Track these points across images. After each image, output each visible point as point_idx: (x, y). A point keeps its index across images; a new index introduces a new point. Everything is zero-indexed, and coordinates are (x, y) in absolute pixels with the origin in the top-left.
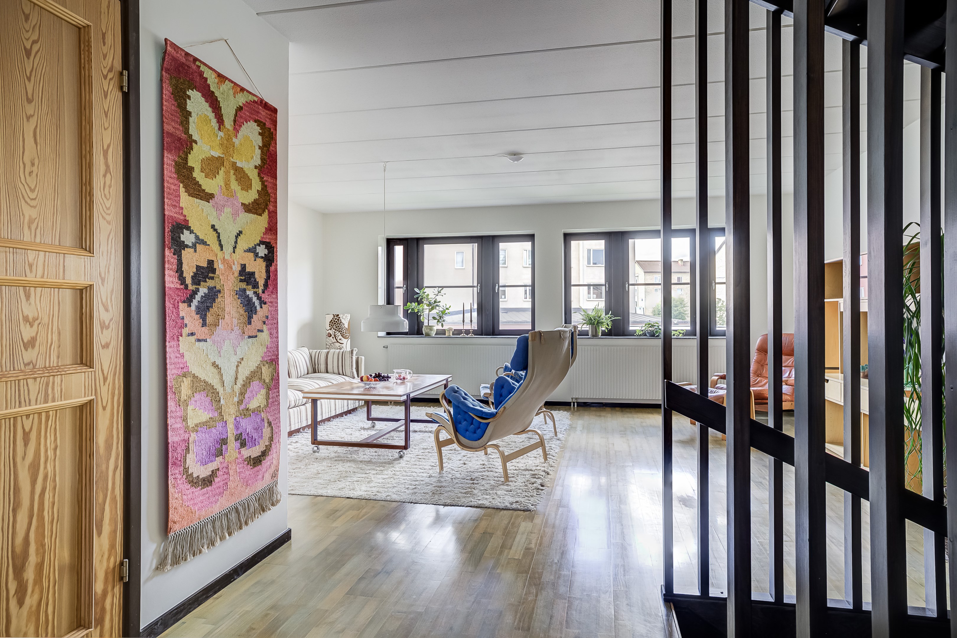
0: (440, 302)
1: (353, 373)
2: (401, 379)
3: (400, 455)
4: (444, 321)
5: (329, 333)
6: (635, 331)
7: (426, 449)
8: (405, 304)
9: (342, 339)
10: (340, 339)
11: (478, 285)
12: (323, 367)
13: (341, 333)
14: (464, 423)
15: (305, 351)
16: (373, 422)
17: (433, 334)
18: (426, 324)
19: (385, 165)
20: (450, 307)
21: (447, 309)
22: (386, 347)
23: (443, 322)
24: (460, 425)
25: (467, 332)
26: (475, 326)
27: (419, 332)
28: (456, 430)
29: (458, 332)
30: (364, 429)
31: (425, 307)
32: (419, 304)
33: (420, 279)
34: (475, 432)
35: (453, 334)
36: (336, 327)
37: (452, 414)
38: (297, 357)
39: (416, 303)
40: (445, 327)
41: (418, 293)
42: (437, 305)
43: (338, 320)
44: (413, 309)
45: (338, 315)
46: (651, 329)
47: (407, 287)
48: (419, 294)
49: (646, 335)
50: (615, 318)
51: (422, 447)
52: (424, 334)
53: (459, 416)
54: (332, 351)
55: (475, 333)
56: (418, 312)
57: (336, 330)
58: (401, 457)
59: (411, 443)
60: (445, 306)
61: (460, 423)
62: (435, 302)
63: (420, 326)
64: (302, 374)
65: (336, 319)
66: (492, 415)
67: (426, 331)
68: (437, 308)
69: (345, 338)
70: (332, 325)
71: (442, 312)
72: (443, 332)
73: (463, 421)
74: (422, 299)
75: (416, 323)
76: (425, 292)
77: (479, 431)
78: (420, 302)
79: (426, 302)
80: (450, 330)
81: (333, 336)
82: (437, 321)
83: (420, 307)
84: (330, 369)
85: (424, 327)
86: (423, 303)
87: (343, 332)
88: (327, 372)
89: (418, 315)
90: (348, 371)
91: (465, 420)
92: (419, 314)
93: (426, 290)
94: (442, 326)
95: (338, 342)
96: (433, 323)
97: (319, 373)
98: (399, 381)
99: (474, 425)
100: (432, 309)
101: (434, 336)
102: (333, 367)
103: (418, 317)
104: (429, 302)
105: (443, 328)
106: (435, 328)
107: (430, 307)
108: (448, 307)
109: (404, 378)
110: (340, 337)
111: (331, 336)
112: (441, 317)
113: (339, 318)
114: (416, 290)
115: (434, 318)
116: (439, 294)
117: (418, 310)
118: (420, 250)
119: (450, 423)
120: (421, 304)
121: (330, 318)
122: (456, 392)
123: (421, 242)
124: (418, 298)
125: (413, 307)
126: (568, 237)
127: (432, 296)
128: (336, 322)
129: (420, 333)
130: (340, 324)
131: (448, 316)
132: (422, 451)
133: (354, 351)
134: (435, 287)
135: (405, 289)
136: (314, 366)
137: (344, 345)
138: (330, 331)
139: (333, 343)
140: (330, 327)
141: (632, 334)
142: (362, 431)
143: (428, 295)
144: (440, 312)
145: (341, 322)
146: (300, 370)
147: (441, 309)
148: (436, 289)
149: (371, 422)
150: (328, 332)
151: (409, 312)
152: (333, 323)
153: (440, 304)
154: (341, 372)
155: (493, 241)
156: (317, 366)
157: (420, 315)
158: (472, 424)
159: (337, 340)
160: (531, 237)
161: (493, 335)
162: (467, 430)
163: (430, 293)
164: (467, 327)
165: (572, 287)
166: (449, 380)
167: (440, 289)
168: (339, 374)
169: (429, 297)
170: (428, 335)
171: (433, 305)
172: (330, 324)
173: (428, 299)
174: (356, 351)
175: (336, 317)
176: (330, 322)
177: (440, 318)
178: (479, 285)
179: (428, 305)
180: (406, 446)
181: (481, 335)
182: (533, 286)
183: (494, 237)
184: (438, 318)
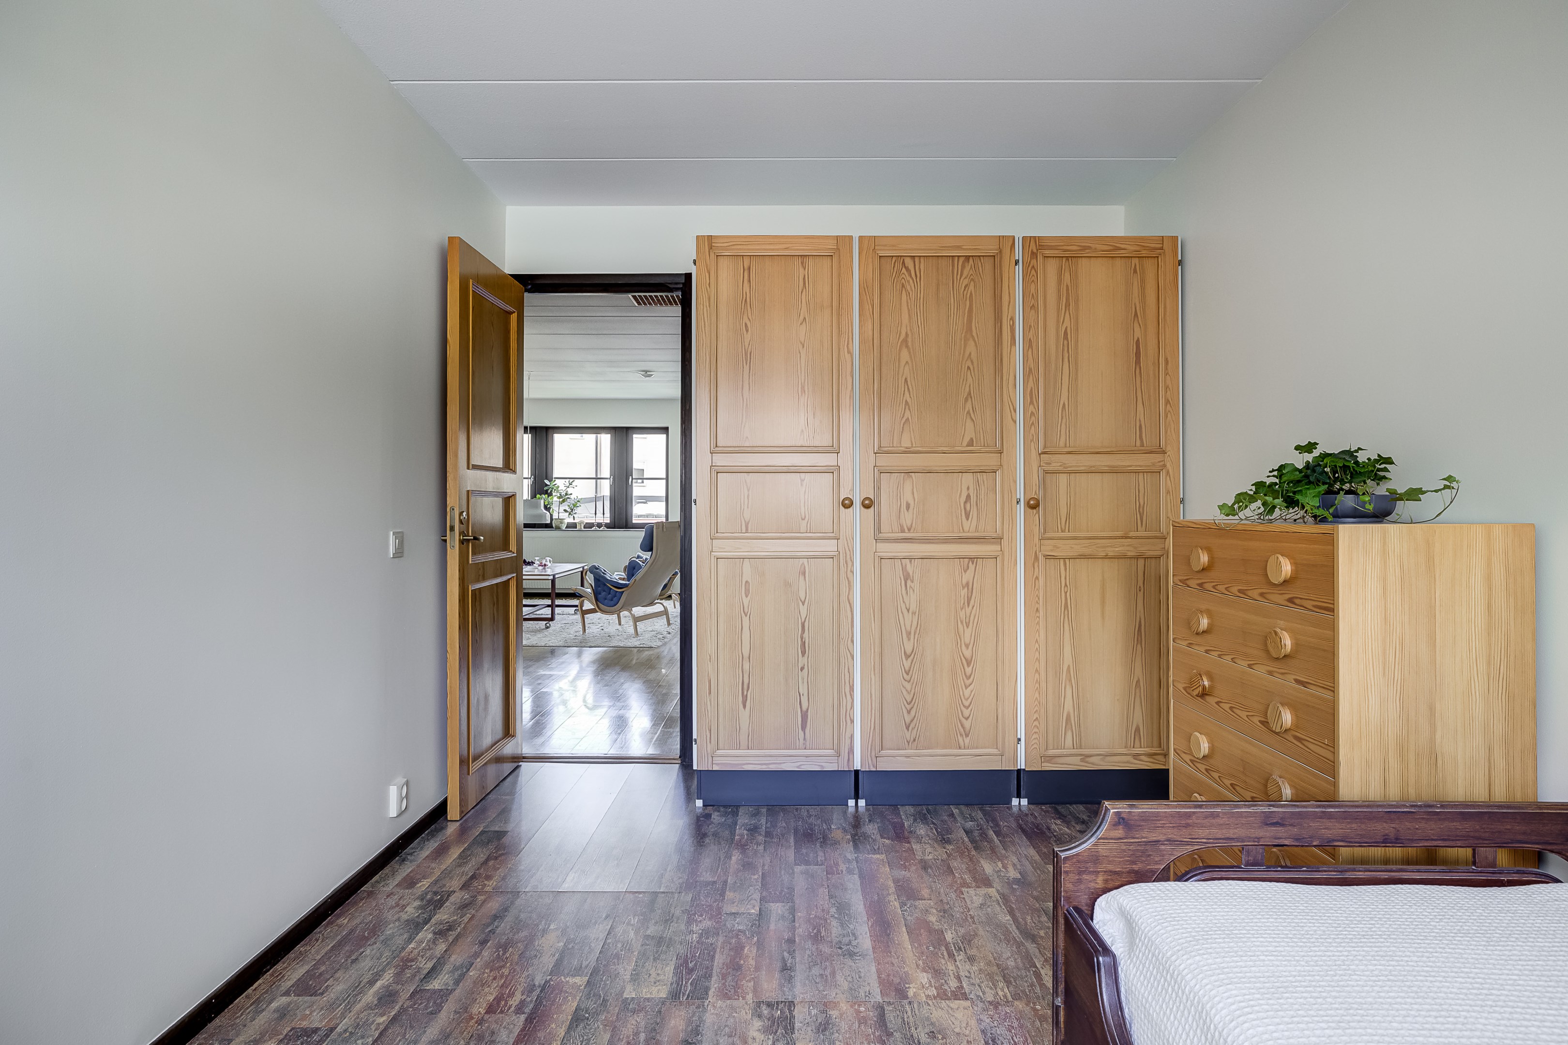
0: (571, 494)
2: (542, 566)
3: (546, 626)
4: (575, 514)
8: (533, 496)
11: (611, 477)
14: (603, 594)
17: (564, 527)
18: (556, 516)
20: (582, 498)
21: (579, 500)
25: (599, 525)
26: (607, 519)
27: (549, 525)
29: (589, 526)
31: (555, 499)
32: (548, 496)
33: (549, 471)
35: (584, 528)
39: (545, 496)
40: (577, 520)
41: (547, 485)
42: (568, 498)
47: (535, 478)
48: (549, 485)
55: (608, 526)
58: (547, 628)
59: (556, 617)
60: (576, 498)
62: (566, 494)
66: (626, 586)
67: (557, 524)
68: (568, 500)
71: (573, 504)
72: (574, 525)
74: (553, 491)
76: (555, 484)
77: (615, 599)
78: (549, 494)
79: (557, 494)
80: (581, 523)
82: (568, 513)
83: (551, 499)
85: (554, 520)
86: (553, 495)
91: (604, 591)
92: (550, 506)
93: (558, 482)
94: (574, 519)
96: (564, 515)
100: (563, 501)
101: (564, 529)
104: (560, 494)
105: (575, 521)
106: (566, 521)
107: (561, 500)
108: (579, 498)
109: (545, 565)
112: (572, 510)
114: (545, 481)
115: (565, 511)
116: (570, 486)
117: (547, 502)
118: (549, 439)
119: (593, 595)
120: (552, 497)
122: (597, 569)
123: (550, 431)
124: (548, 490)
125: (542, 499)
127: (562, 488)
131: (580, 508)
134: (565, 478)
135: (532, 480)
143: (558, 487)
144: (571, 505)
147: (572, 502)
148: (567, 480)
153: (572, 497)
155: (627, 432)
160: (664, 430)
161: (625, 528)
162: (606, 599)
163: (561, 485)
164: (599, 519)
166: (585, 568)
167: (571, 480)
169: (559, 489)
170: (558, 528)
171: (564, 498)
173: (558, 491)
178: (613, 477)
179: (559, 498)
180: (552, 619)
181: (614, 528)
182: (667, 479)
183: (628, 429)
184: (569, 510)
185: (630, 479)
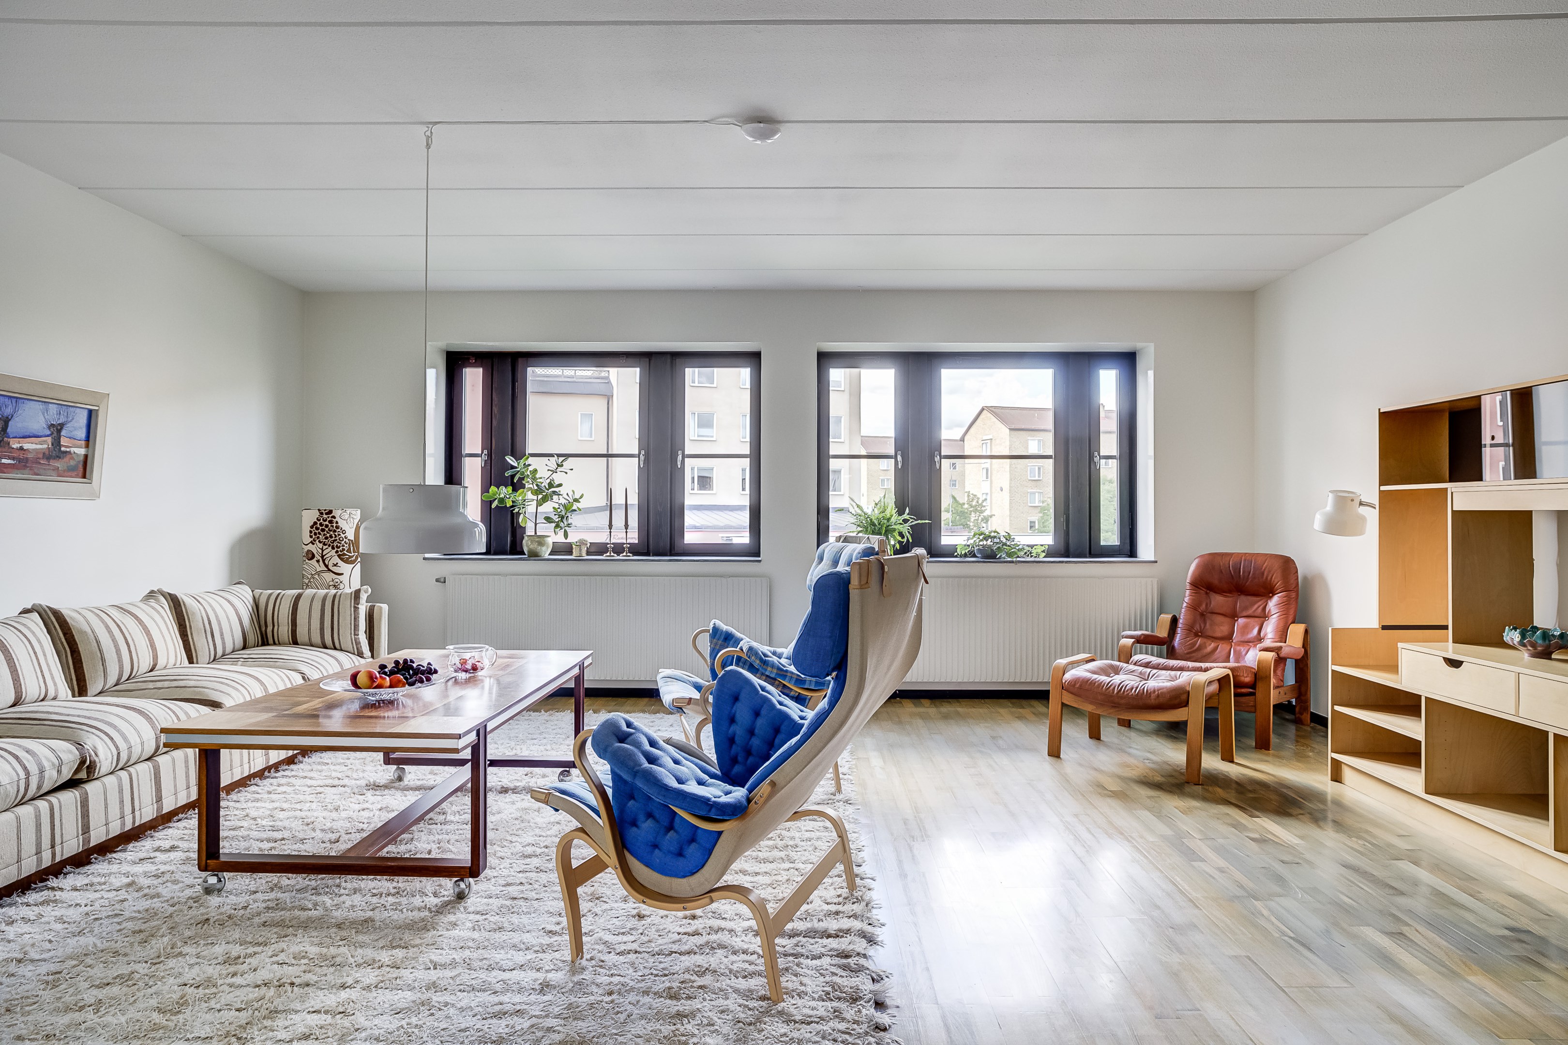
0: (560, 485)
1: (358, 643)
2: (466, 671)
3: (457, 890)
4: (569, 525)
5: (309, 551)
6: (955, 548)
7: (529, 856)
8: (485, 490)
9: (341, 563)
10: (335, 565)
11: (640, 453)
12: (284, 631)
13: (337, 552)
14: (647, 825)
15: (245, 593)
16: (398, 768)
17: (546, 552)
18: (530, 531)
19: (428, 133)
20: (581, 497)
21: (576, 500)
22: (442, 581)
23: (567, 528)
24: (634, 829)
25: (618, 549)
26: (633, 537)
27: (515, 549)
28: (622, 844)
29: (599, 549)
30: (375, 787)
31: (530, 496)
32: (515, 490)
33: (518, 439)
34: (680, 854)
35: (588, 553)
36: (327, 538)
37: (611, 798)
38: (213, 610)
39: (510, 488)
40: (573, 538)
41: (513, 467)
42: (554, 492)
43: (331, 522)
44: (501, 501)
45: (330, 512)
46: (985, 543)
47: (490, 455)
48: (516, 468)
49: (974, 556)
50: (919, 521)
51: (519, 848)
52: (526, 551)
53: (631, 803)
54: (309, 592)
55: (635, 550)
56: (512, 506)
57: (324, 544)
58: (460, 895)
59: (488, 849)
60: (570, 494)
61: (634, 824)
62: (551, 485)
63: (518, 536)
64: (229, 649)
65: (325, 521)
66: (735, 810)
67: (531, 547)
68: (555, 497)
69: (347, 561)
70: (315, 534)
71: (565, 506)
72: (568, 549)
73: (641, 817)
74: (523, 479)
75: (510, 529)
76: (529, 465)
77: (692, 850)
78: (517, 487)
79: (531, 486)
80: (582, 543)
81: (318, 557)
82: (554, 525)
83: (519, 496)
84: (302, 633)
85: (526, 538)
86: (524, 488)
87: (343, 550)
88: (295, 642)
89: (512, 514)
90: (346, 641)
91: (650, 815)
92: (516, 510)
93: (531, 460)
94: (566, 535)
95: (329, 570)
96: (545, 529)
97: (275, 644)
98: (463, 676)
99: (676, 832)
100: (545, 500)
101: (547, 556)
102: (309, 629)
103: (514, 517)
104: (537, 485)
105: (568, 541)
106: (550, 541)
107: (540, 496)
108: (577, 496)
109: (475, 668)
110: (336, 559)
111: (313, 556)
112: (562, 517)
113: (334, 517)
114: (510, 460)
115: (548, 519)
116: (560, 469)
117: (513, 502)
118: (519, 376)
119: (603, 821)
120: (521, 490)
121: (309, 517)
122: (623, 737)
123: (520, 361)
124: (513, 477)
125: (502, 496)
126: (824, 359)
127: (543, 474)
128: (327, 526)
129: (518, 549)
130: (335, 531)
131: (578, 514)
132: (521, 864)
133: (362, 592)
134: (552, 455)
135: (485, 458)
136: (263, 629)
137: (344, 578)
138: (311, 547)
139: (318, 573)
140: (311, 537)
141: (950, 552)
142: (369, 794)
143: (535, 471)
144: (561, 507)
145: (337, 527)
146: (223, 639)
147: (563, 501)
148: (553, 460)
149: (396, 766)
150: (306, 548)
151: (493, 506)
152: (317, 529)
153: (561, 490)
154: (328, 640)
155: (672, 363)
156: (270, 629)
157: (519, 514)
158: (670, 827)
159: (327, 566)
160: (753, 359)
161: (671, 555)
162: (655, 846)
163: (542, 468)
164: (619, 537)
165: (831, 460)
166: (587, 663)
167: (561, 459)
168: (325, 647)
169: (537, 476)
170: (534, 555)
171: (546, 492)
172: (311, 532)
173: (534, 479)
174: (366, 592)
175: (325, 516)
176: (312, 527)
177: (561, 520)
178: (643, 452)
179: (536, 492)
180: (474, 870)
181: (648, 554)
182: (756, 456)
183: (675, 355)
184: (556, 518)
185: (680, 457)
